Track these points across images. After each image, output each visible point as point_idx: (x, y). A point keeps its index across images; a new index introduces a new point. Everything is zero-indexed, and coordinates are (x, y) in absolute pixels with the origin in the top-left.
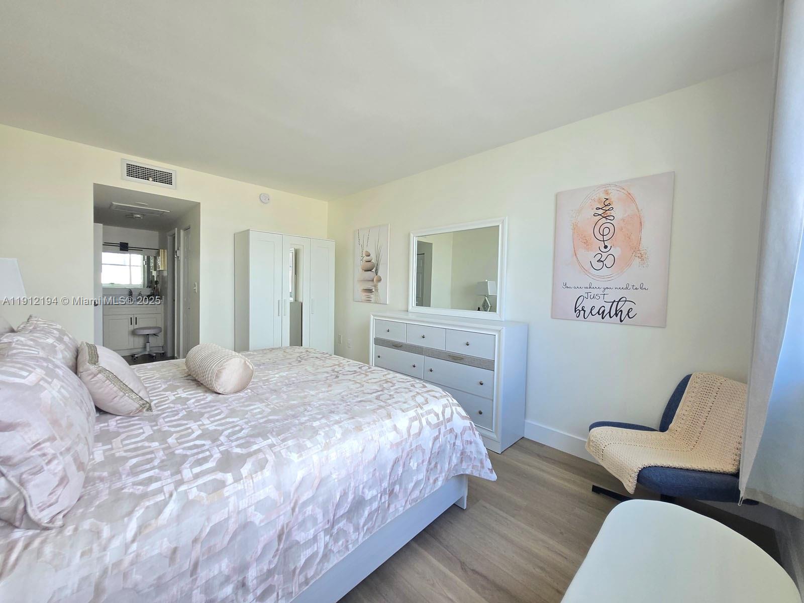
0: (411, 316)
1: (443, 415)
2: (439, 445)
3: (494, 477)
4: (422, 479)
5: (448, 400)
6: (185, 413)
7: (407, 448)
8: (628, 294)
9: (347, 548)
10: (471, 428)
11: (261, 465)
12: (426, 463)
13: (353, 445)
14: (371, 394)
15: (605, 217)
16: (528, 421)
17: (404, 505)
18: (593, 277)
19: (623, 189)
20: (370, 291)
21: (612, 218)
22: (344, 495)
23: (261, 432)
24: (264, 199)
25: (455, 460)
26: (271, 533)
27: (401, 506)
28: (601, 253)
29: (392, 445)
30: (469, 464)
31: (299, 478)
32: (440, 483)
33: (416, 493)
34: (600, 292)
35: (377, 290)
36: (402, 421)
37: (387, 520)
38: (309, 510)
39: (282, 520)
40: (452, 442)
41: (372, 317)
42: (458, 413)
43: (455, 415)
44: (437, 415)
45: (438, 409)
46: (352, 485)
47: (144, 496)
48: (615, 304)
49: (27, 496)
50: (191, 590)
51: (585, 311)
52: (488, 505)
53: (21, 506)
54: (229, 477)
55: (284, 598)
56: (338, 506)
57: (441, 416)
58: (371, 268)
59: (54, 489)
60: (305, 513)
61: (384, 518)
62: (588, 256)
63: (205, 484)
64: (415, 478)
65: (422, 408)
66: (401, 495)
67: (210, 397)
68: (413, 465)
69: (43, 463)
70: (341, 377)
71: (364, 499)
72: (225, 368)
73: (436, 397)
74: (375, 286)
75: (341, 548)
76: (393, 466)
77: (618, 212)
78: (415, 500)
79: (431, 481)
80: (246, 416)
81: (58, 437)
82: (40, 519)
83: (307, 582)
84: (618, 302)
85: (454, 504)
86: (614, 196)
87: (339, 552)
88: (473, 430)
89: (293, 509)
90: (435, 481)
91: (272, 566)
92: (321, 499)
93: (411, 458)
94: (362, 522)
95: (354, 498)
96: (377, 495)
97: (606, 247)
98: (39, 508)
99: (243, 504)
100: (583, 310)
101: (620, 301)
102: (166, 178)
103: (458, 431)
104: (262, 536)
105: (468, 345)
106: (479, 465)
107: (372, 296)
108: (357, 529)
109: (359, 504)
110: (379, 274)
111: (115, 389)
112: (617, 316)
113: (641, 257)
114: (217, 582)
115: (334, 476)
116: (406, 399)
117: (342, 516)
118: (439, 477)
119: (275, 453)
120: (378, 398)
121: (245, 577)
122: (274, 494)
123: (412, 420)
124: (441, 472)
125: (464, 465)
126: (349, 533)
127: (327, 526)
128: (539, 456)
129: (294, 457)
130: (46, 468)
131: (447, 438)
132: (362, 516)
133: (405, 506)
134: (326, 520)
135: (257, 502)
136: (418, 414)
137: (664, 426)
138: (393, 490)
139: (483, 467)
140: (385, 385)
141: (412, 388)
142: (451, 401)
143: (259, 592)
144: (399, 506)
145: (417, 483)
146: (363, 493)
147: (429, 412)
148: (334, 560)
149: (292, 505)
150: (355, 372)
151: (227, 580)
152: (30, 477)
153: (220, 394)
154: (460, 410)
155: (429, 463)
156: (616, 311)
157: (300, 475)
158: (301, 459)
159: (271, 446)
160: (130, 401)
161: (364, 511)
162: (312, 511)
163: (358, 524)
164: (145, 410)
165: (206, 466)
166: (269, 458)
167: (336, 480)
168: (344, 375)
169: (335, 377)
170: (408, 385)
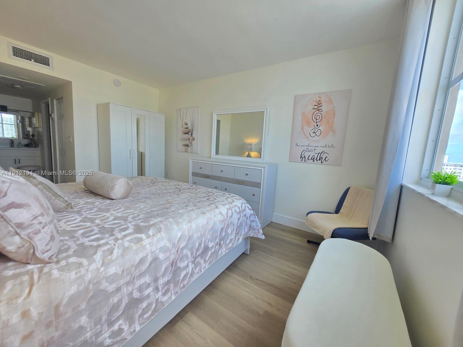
0: (212, 160)
1: (242, 208)
2: (240, 222)
3: (263, 237)
4: (233, 238)
5: (243, 201)
6: (97, 209)
7: (227, 223)
8: (326, 150)
9: (201, 271)
10: (254, 214)
11: (159, 231)
12: (235, 230)
13: (202, 221)
14: (204, 198)
15: (318, 110)
16: (275, 213)
17: (225, 250)
18: (310, 141)
19: (328, 96)
20: (187, 146)
21: (321, 111)
22: (200, 244)
23: (149, 216)
24: (117, 83)
25: (246, 230)
26: (168, 263)
27: (224, 251)
28: (315, 128)
29: (220, 222)
30: (253, 231)
31: (179, 236)
32: (240, 241)
33: (230, 245)
34: (313, 148)
35: (192, 145)
36: (224, 210)
37: (218, 258)
38: (185, 252)
39: (172, 257)
40: (245, 221)
41: (191, 160)
42: (248, 207)
43: (247, 208)
44: (239, 208)
45: (240, 205)
46: (203, 240)
47: (99, 246)
48: (320, 154)
49: (35, 245)
50: (133, 290)
51: (305, 158)
52: (258, 252)
53: (32, 251)
54: (143, 236)
55: (174, 294)
56: (198, 250)
57: (240, 208)
58: (188, 132)
59: (48, 242)
60: (183, 253)
61: (217, 257)
62: (309, 130)
63: (131, 239)
64: (230, 238)
65: (232, 204)
66: (223, 246)
67: (108, 201)
68: (229, 231)
69: (41, 228)
70: (182, 191)
71: (208, 246)
72: (116, 184)
73: (237, 199)
74: (191, 143)
75: (198, 271)
76: (221, 231)
77: (324, 108)
78: (230, 248)
79: (237, 239)
80: (137, 209)
81: (45, 214)
82: (44, 258)
83: (184, 287)
84: (321, 153)
85: (243, 253)
86: (323, 99)
87: (197, 273)
88: (255, 215)
89: (177, 251)
90: (239, 239)
91: (169, 278)
92: (189, 246)
93: (228, 228)
94: (207, 258)
95: (204, 246)
96: (214, 246)
97: (317, 126)
98: (41, 252)
99: (154, 249)
100: (304, 157)
101: (322, 153)
102: (44, 61)
103: (248, 215)
104: (164, 264)
105: (247, 175)
106: (257, 232)
107: (189, 149)
108: (205, 262)
109: (206, 249)
110: (193, 136)
111: (50, 195)
112: (320, 160)
113: (333, 131)
114: (144, 286)
115: (195, 236)
116: (223, 200)
117: (199, 255)
118: (240, 237)
119: (164, 224)
120: (208, 199)
121: (157, 284)
122: (168, 244)
123: (228, 209)
124: (241, 235)
125: (250, 233)
126: (202, 264)
127: (193, 260)
128: (280, 229)
129: (175, 226)
130: (42, 231)
131: (243, 219)
132: (207, 255)
133: (226, 251)
134: (192, 257)
135: (160, 248)
136: (230, 207)
137: (337, 211)
138: (221, 243)
139: (259, 233)
140: (209, 194)
141: (224, 195)
142: (244, 201)
143: (164, 291)
144: (223, 251)
145: (231, 240)
146: (208, 244)
147: (235, 206)
148: (195, 277)
149: (177, 249)
150: (189, 188)
151: (149, 285)
152: (34, 235)
153: (113, 199)
154: (248, 205)
155: (236, 231)
156: (320, 158)
157: (179, 235)
158: (178, 227)
159: (161, 222)
160: (60, 202)
161: (208, 253)
162: (186, 252)
163: (206, 260)
164: (69, 208)
165: (127, 232)
166: (162, 227)
167: (196, 238)
168: (183, 190)
169: (179, 191)
170: (221, 194)
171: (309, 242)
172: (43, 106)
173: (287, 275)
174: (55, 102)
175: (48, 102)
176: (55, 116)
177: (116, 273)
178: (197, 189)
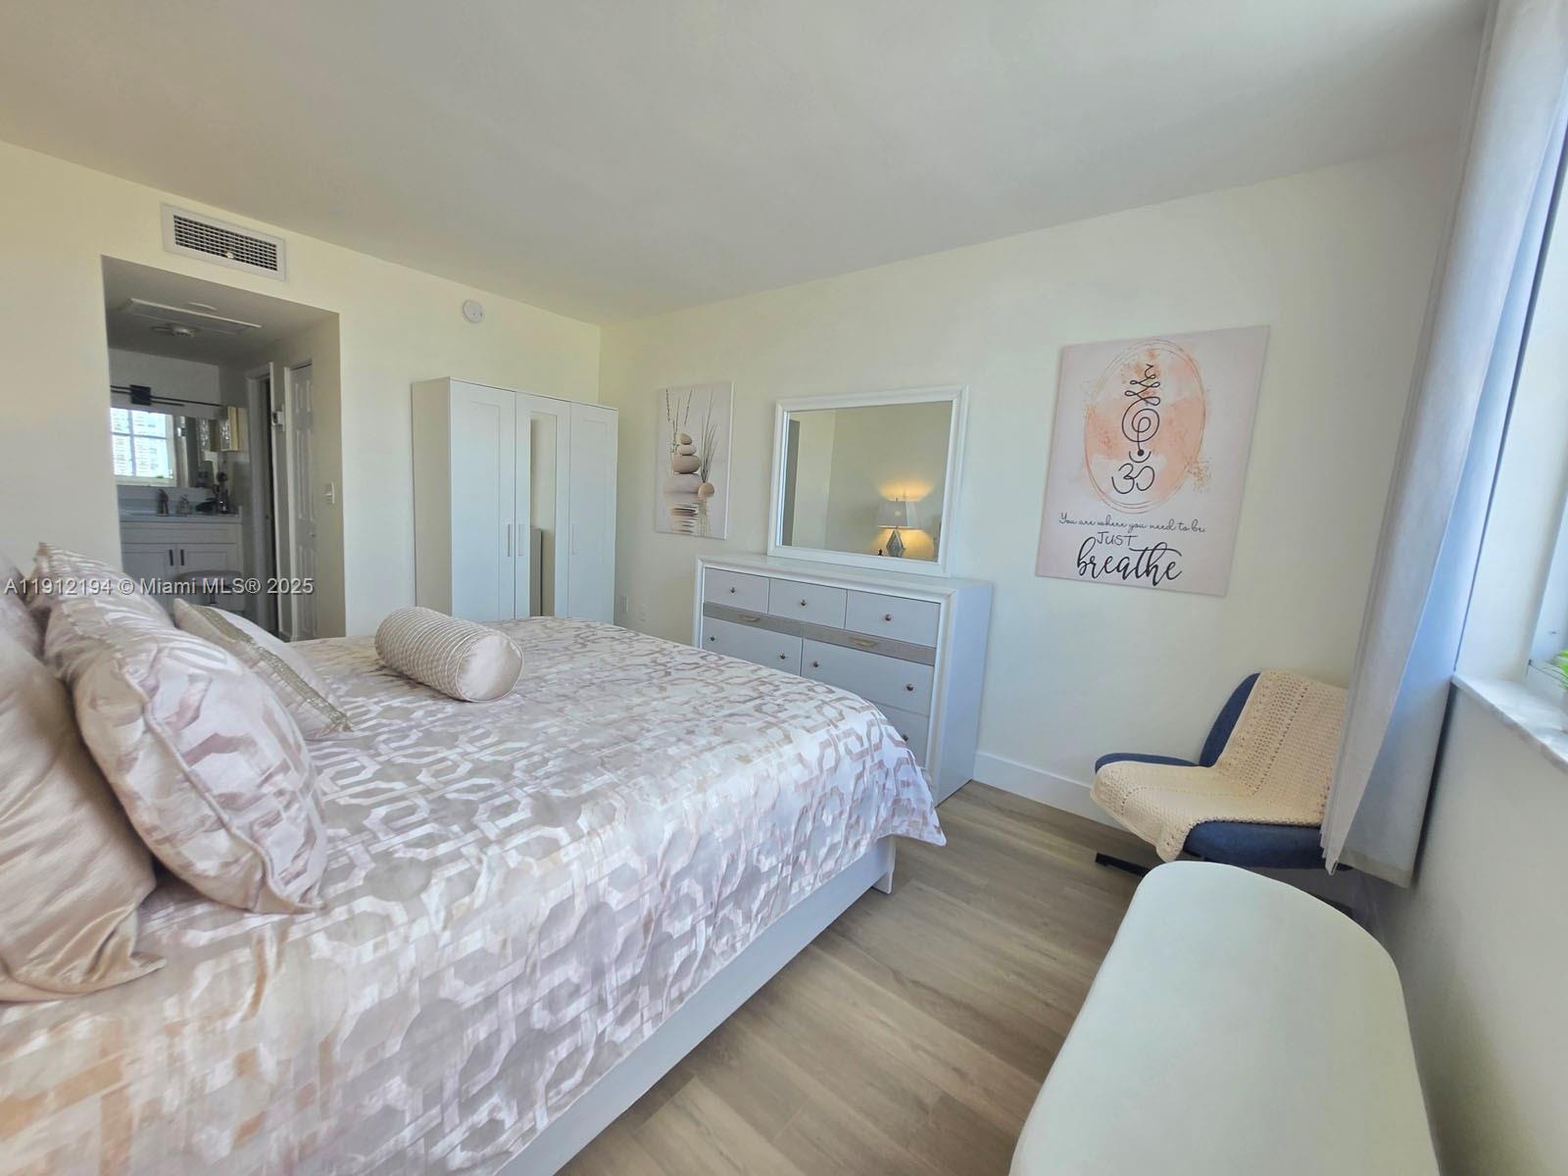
0: (771, 563)
1: (869, 739)
2: (862, 787)
3: (941, 840)
4: (839, 842)
5: (873, 713)
6: (421, 734)
7: (819, 793)
8: (1170, 538)
9: (733, 947)
10: (909, 761)
11: (609, 817)
12: (845, 816)
13: (739, 784)
14: (745, 702)
15: (1144, 399)
16: (980, 752)
17: (812, 882)
18: (1112, 504)
19: (1181, 350)
20: (690, 513)
21: (1156, 401)
22: (732, 863)
23: (578, 764)
24: (472, 313)
25: (883, 814)
26: (634, 921)
27: (809, 884)
28: (1132, 463)
29: (797, 787)
30: (905, 818)
31: (667, 836)
32: (862, 849)
33: (830, 865)
34: (1124, 531)
35: (704, 512)
36: (810, 746)
37: (787, 908)
38: (685, 885)
39: (647, 903)
40: (881, 783)
41: (700, 563)
42: (890, 737)
43: (886, 739)
44: (860, 739)
45: (862, 730)
46: (743, 847)
47: (435, 863)
48: (1148, 553)
49: (267, 859)
50: (531, 1004)
51: (1095, 565)
52: (923, 886)
53: (258, 876)
54: (560, 833)
55: (650, 1021)
56: (725, 881)
57: (865, 739)
58: (692, 467)
59: (301, 848)
60: (679, 890)
61: (785, 903)
62: (1109, 468)
63: (527, 843)
64: (828, 840)
65: (836, 727)
66: (807, 868)
67: (451, 708)
68: (827, 818)
69: (281, 807)
70: (675, 675)
71: (759, 870)
72: (475, 655)
73: (854, 709)
74: (701, 504)
75: (726, 948)
76: (799, 820)
77: (1167, 392)
78: (828, 874)
79: (851, 845)
80: (539, 739)
81: (291, 765)
82: (289, 896)
83: (681, 998)
84: (1153, 550)
85: (872, 887)
86: (1164, 361)
87: (723, 953)
88: (913, 764)
89: (663, 885)
90: (857, 845)
91: (638, 971)
92: (700, 869)
93: (823, 809)
94: (755, 907)
95: (746, 869)
96: (777, 866)
97: (1141, 453)
98: (283, 878)
99: (592, 875)
100: (1091, 562)
101: (1155, 549)
102: (262, 255)
103: (890, 765)
104: (621, 926)
105: (888, 619)
106: (921, 821)
107: (694, 522)
108: (747, 918)
109: (753, 877)
110: (709, 481)
111: (289, 689)
112: (1148, 575)
113: (1198, 474)
114: (564, 992)
115: (717, 834)
116: (808, 712)
117: (727, 898)
118: (862, 839)
119: (622, 797)
120: (758, 709)
121: (601, 987)
122: (635, 863)
123: (824, 745)
124: (864, 832)
125: (896, 821)
126: (737, 924)
127: (709, 912)
128: (999, 809)
129: (655, 803)
130: (284, 815)
131: (874, 776)
132: (755, 898)
133: (813, 884)
134: (709, 902)
135: (613, 873)
136: (831, 735)
137: (1209, 756)
138: (798, 858)
139: (926, 823)
140: (762, 688)
141: (811, 693)
142: (878, 716)
143: (620, 1009)
144: (807, 883)
145: (833, 848)
146: (758, 861)
147: (848, 734)
148: (717, 966)
149: (660, 878)
150: (697, 666)
151: (576, 992)
152: (264, 829)
153: (464, 701)
154: (892, 730)
155: (850, 817)
156: (1148, 566)
157: (668, 830)
158: (666, 806)
159: (613, 786)
160: (315, 712)
161: (758, 890)
162: (689, 887)
163: (751, 911)
164: (340, 728)
165: (513, 818)
166: (615, 804)
167: (720, 840)
168: (678, 670)
169: (663, 673)
170: (802, 688)
171: (1102, 860)
172: (252, 387)
173: (1019, 975)
174: (287, 374)
175: (269, 374)
176: (287, 418)
177: (483, 951)
178: (722, 668)
